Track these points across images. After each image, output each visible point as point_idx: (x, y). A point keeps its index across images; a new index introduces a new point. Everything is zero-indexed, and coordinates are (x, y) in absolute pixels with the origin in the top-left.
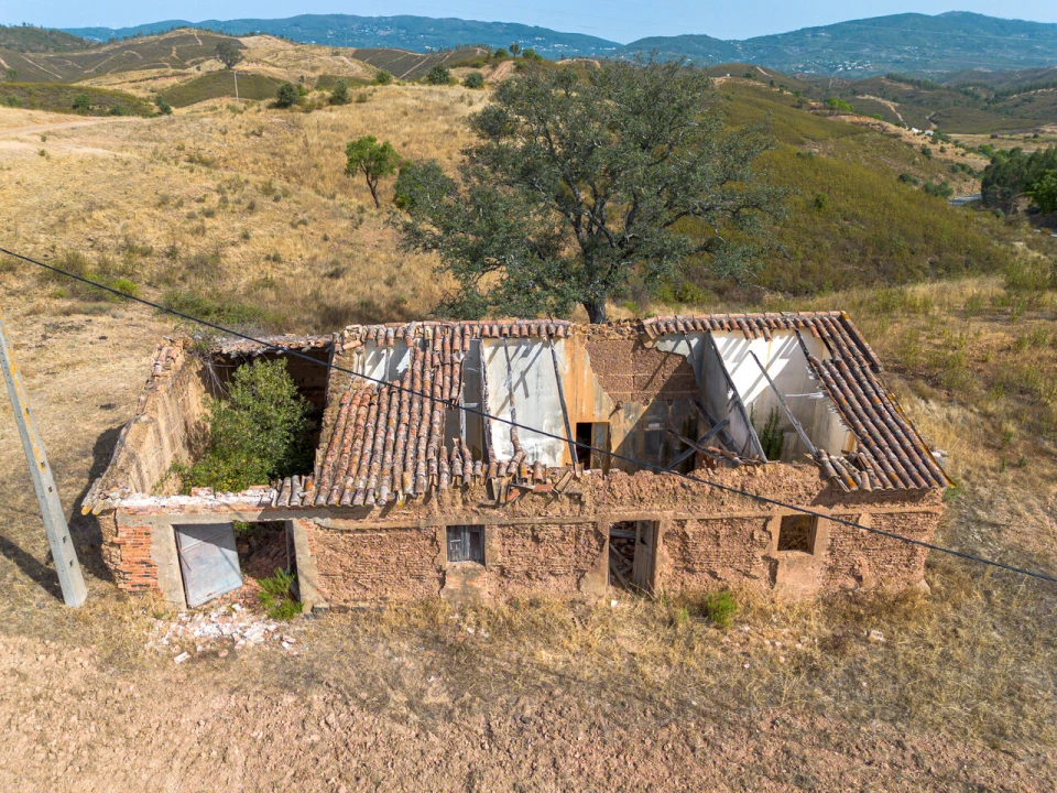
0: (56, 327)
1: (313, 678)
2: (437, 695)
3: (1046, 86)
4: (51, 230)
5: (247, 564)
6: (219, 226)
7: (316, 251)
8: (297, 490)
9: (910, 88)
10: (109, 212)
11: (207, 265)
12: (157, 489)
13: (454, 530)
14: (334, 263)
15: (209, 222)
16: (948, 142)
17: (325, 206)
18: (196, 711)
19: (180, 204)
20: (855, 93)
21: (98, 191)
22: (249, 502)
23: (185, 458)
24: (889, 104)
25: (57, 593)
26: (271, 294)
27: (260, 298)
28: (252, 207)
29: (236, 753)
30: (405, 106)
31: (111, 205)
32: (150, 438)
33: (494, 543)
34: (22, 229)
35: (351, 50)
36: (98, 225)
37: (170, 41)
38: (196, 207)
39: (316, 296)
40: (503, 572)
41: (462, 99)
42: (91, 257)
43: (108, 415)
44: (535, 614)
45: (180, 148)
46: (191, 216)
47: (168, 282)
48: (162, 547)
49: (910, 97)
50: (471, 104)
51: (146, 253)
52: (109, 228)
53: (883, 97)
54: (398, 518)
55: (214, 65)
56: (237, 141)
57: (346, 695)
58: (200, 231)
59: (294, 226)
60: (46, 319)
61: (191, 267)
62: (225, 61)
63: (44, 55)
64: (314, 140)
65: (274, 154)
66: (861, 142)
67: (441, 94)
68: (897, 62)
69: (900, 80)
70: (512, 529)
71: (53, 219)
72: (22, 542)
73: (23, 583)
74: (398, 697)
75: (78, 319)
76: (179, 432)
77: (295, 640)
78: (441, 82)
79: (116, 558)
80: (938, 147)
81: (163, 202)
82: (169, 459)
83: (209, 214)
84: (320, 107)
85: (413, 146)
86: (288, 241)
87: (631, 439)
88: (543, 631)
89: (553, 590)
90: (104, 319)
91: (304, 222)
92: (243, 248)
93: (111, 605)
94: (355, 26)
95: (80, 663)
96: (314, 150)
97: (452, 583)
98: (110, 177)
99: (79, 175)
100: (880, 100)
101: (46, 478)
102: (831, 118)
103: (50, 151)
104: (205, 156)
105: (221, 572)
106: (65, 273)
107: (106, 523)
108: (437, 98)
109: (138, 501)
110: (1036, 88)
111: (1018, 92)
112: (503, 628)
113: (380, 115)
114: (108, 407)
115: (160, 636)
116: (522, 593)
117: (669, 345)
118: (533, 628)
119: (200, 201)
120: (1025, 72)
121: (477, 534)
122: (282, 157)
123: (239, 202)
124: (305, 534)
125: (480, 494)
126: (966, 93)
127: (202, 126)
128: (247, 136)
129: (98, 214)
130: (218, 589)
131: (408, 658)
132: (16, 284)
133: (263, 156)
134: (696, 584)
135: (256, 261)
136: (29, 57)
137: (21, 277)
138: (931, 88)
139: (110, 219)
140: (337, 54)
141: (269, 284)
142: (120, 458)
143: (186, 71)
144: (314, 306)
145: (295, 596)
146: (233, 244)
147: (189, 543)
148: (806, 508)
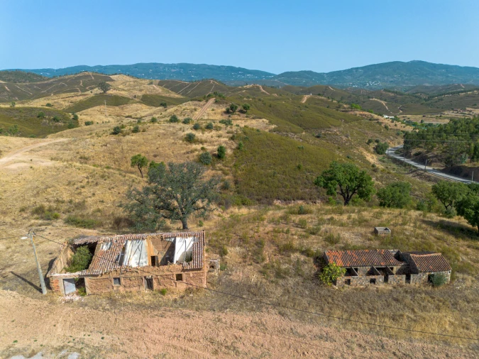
0: (37, 230)
1: (86, 305)
2: (108, 307)
3: (449, 94)
4: (35, 196)
5: (77, 286)
6: (86, 192)
7: (115, 198)
8: (85, 272)
9: (393, 95)
10: (52, 189)
11: (81, 205)
12: (61, 272)
13: (115, 279)
14: (121, 202)
15: (83, 190)
16: (398, 121)
17: (121, 181)
18: (65, 310)
19: (74, 184)
20: (369, 98)
21: (49, 181)
22: (76, 274)
23: (67, 266)
24: (383, 103)
25: (42, 292)
26: (99, 214)
27: (96, 216)
28: (97, 184)
29: (71, 315)
30: (159, 133)
31: (53, 186)
32: (59, 263)
33: (122, 281)
34: (26, 197)
35: (158, 81)
36: (49, 194)
37: (80, 77)
38: (79, 184)
39: (113, 214)
40: (125, 286)
41: (181, 129)
42: (46, 205)
43: (51, 256)
44: (130, 294)
45: (78, 153)
46: (77, 188)
47: (69, 212)
48: (61, 283)
49: (393, 98)
50: (183, 131)
51: (63, 202)
52: (51, 194)
53: (381, 99)
54: (104, 277)
55: (97, 91)
56: (98, 148)
57: (92, 307)
58: (80, 193)
59: (110, 189)
60: (34, 228)
61: (76, 206)
62: (102, 90)
63: (24, 84)
64: (125, 147)
65: (111, 153)
66: (360, 124)
67: (173, 127)
68: (392, 81)
69: (389, 91)
70: (125, 278)
71: (35, 192)
72: (34, 283)
73: (35, 291)
74: (101, 307)
75: (43, 227)
76: (66, 261)
77: (84, 299)
78: (175, 122)
79: (52, 285)
80: (394, 124)
81: (69, 184)
82: (63, 266)
83: (83, 187)
84: (128, 134)
85: (160, 149)
86: (107, 195)
87: (163, 259)
88: (130, 297)
89: (134, 289)
90: (50, 227)
91: (113, 188)
92: (93, 198)
93: (51, 294)
94: (161, 68)
95: (46, 303)
96: (125, 151)
97: (115, 289)
98: (53, 175)
99: (43, 175)
100: (379, 100)
101: (41, 271)
102: (350, 113)
103: (34, 166)
104: (86, 156)
105: (72, 288)
106: (39, 211)
107: (51, 279)
108: (171, 129)
109: (56, 275)
110: (445, 94)
111: (437, 96)
112: (123, 297)
113: (150, 137)
114: (51, 254)
115: (60, 299)
116: (128, 290)
117: (168, 240)
118: (128, 296)
119: (81, 182)
120: (443, 86)
121: (119, 279)
122: (113, 154)
123: (93, 182)
124: (87, 280)
125: (119, 272)
126: (416, 97)
127: (86, 142)
128: (102, 146)
129: (49, 190)
130: (71, 291)
131: (104, 302)
132: (25, 215)
133: (107, 154)
134: (161, 287)
135: (96, 203)
136: (18, 85)
137: (27, 213)
138: (402, 95)
139: (53, 191)
140: (151, 83)
141: (99, 210)
142: (53, 267)
143: (86, 93)
144: (112, 217)
145: (85, 292)
146: (90, 197)
147: (66, 282)
148: (179, 273)
